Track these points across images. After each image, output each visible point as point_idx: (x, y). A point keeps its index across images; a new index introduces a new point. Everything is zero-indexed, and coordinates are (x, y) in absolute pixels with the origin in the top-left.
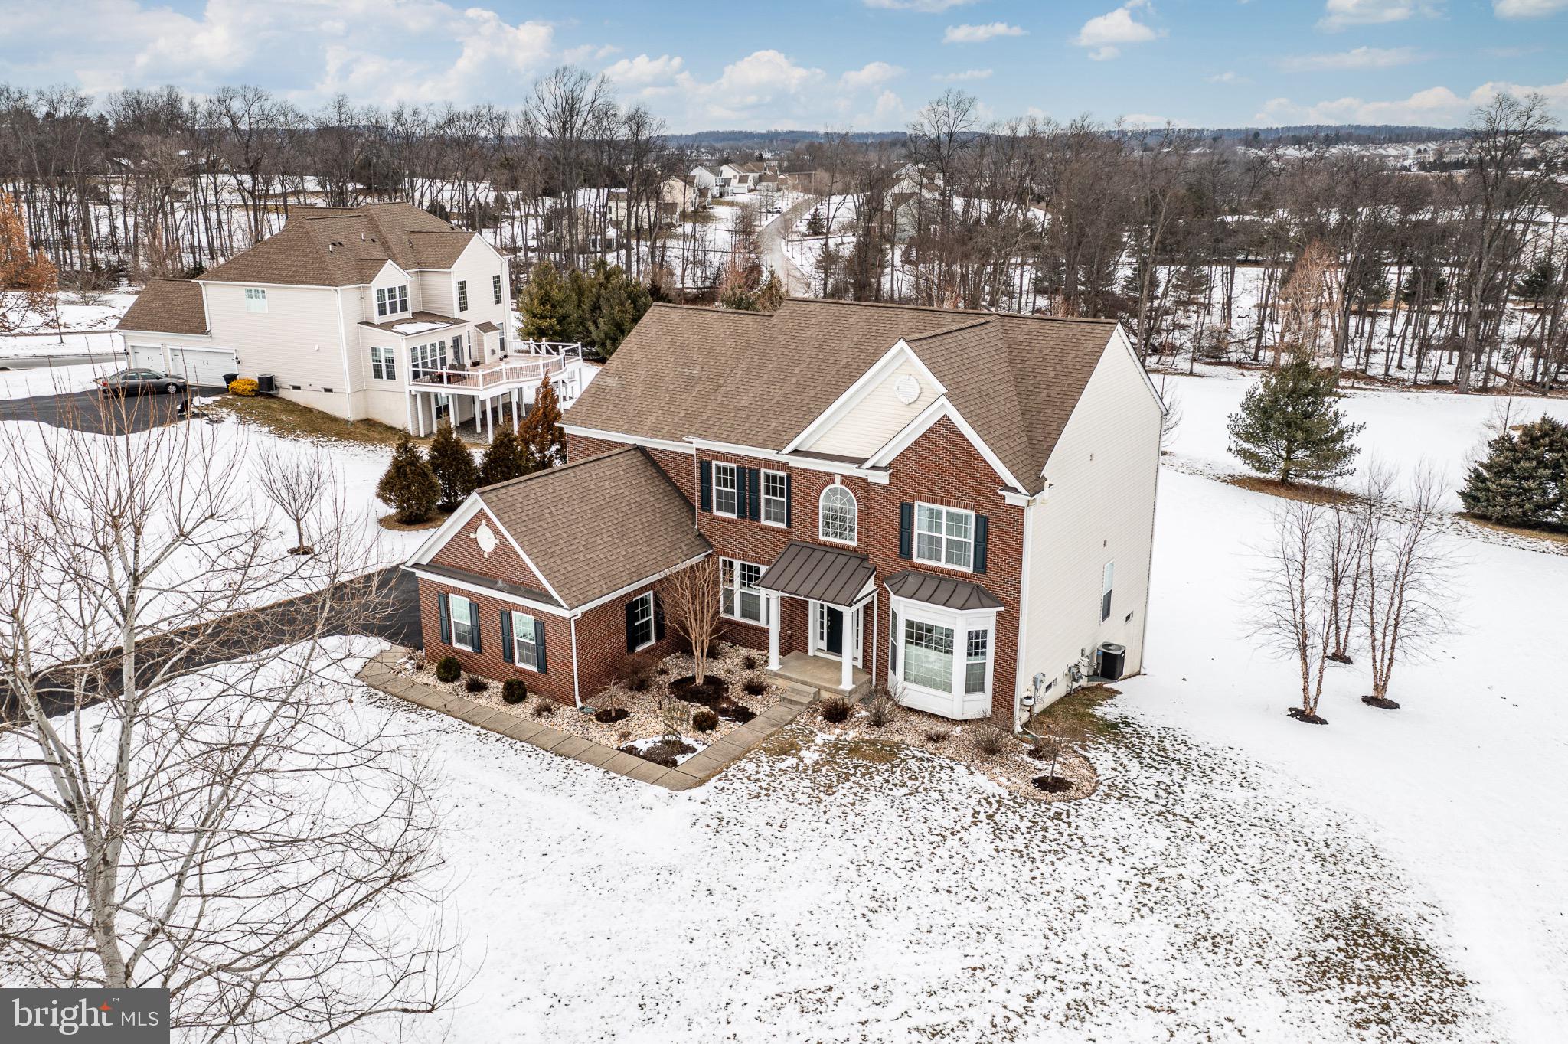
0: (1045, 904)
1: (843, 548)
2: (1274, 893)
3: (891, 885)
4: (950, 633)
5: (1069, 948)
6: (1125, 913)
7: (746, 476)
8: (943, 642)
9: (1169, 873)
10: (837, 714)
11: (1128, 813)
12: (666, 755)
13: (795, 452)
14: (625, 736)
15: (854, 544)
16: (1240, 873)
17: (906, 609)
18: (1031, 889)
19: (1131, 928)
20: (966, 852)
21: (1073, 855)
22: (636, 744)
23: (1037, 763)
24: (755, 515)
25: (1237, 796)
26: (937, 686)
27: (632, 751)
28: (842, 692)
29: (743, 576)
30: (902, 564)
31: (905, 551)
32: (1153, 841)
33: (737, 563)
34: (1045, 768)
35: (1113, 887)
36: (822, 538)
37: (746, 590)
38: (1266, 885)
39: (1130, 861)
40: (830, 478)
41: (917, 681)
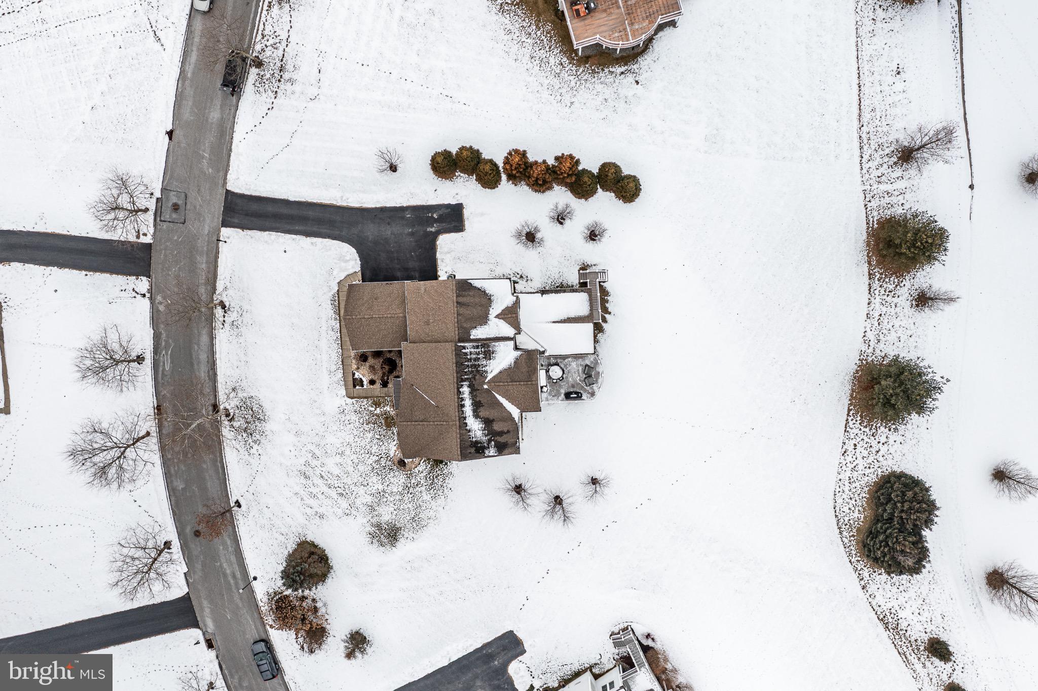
3: (348, 452)
12: (358, 382)
14: (357, 369)
20: (366, 459)
22: (356, 374)
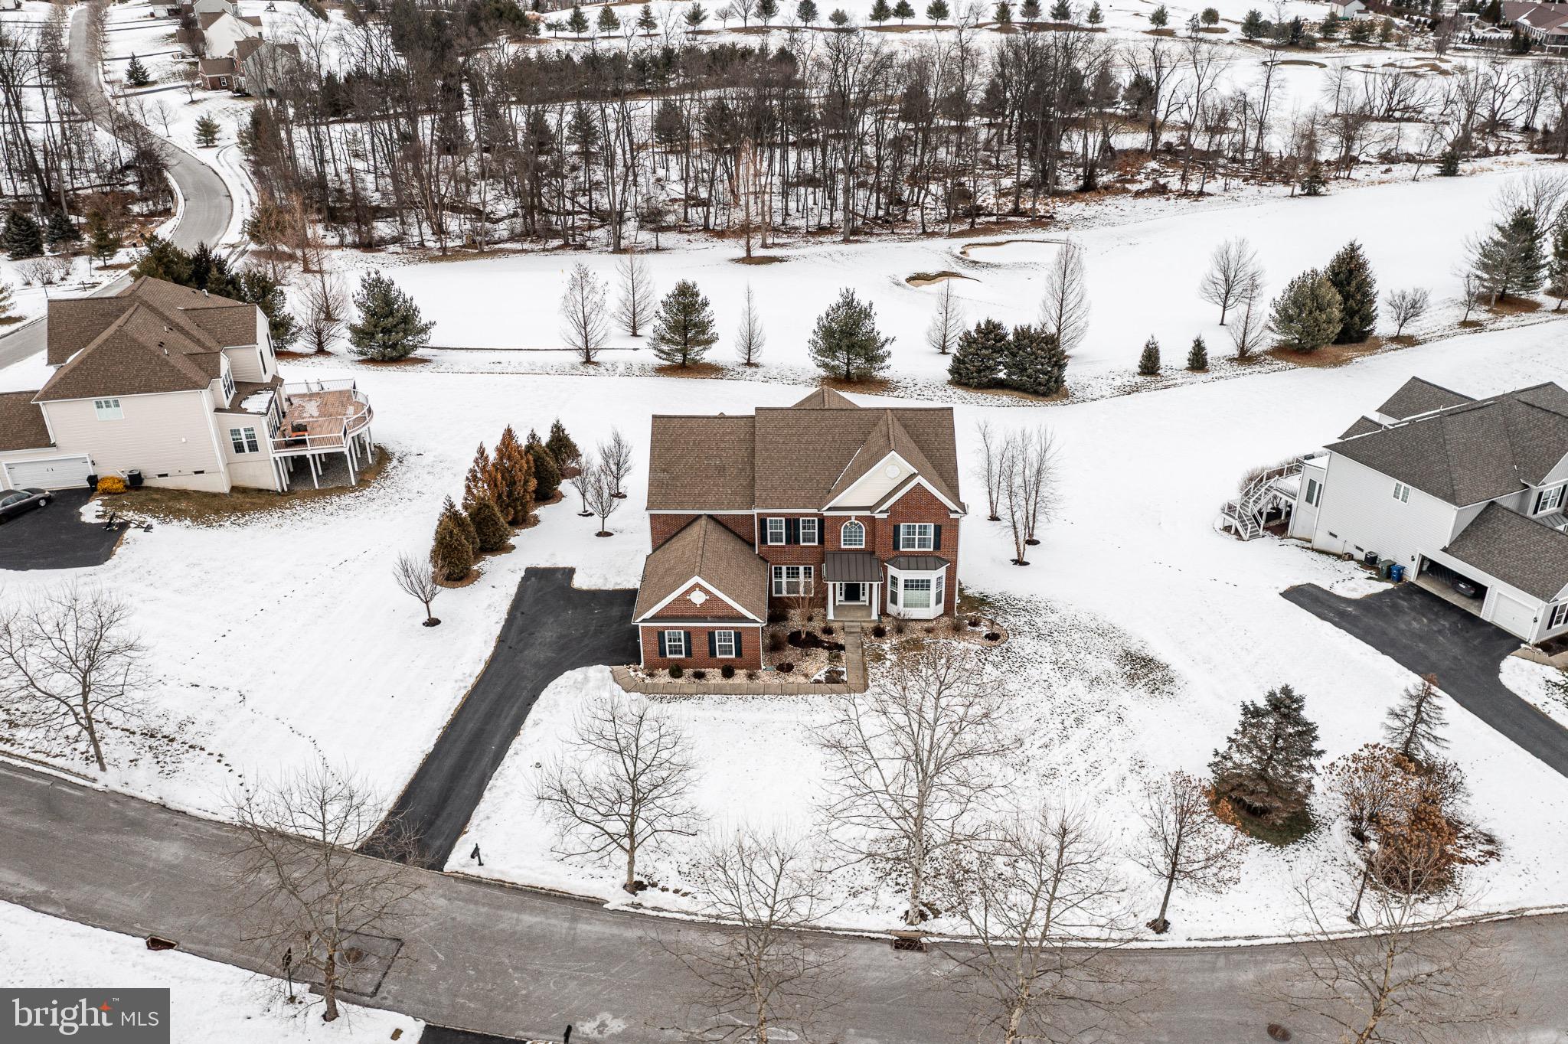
0: (1037, 688)
1: (857, 550)
2: (1098, 655)
4: (928, 581)
5: (1058, 701)
6: (1063, 681)
7: (792, 523)
8: (925, 585)
9: (1063, 660)
10: (879, 632)
11: (1028, 640)
12: (833, 678)
13: (830, 509)
14: (806, 676)
15: (863, 547)
16: (1083, 652)
17: (903, 576)
18: (1029, 684)
19: (1069, 686)
21: (1029, 666)
22: (817, 677)
23: (977, 629)
24: (797, 541)
25: (1054, 618)
26: (922, 606)
27: (818, 682)
28: (874, 621)
29: (788, 573)
30: (895, 553)
31: (896, 546)
32: (1046, 649)
33: (784, 568)
34: (984, 629)
35: (1052, 673)
36: (843, 547)
37: (791, 580)
38: (1094, 653)
39: (1048, 660)
40: (849, 518)
41: (912, 606)
